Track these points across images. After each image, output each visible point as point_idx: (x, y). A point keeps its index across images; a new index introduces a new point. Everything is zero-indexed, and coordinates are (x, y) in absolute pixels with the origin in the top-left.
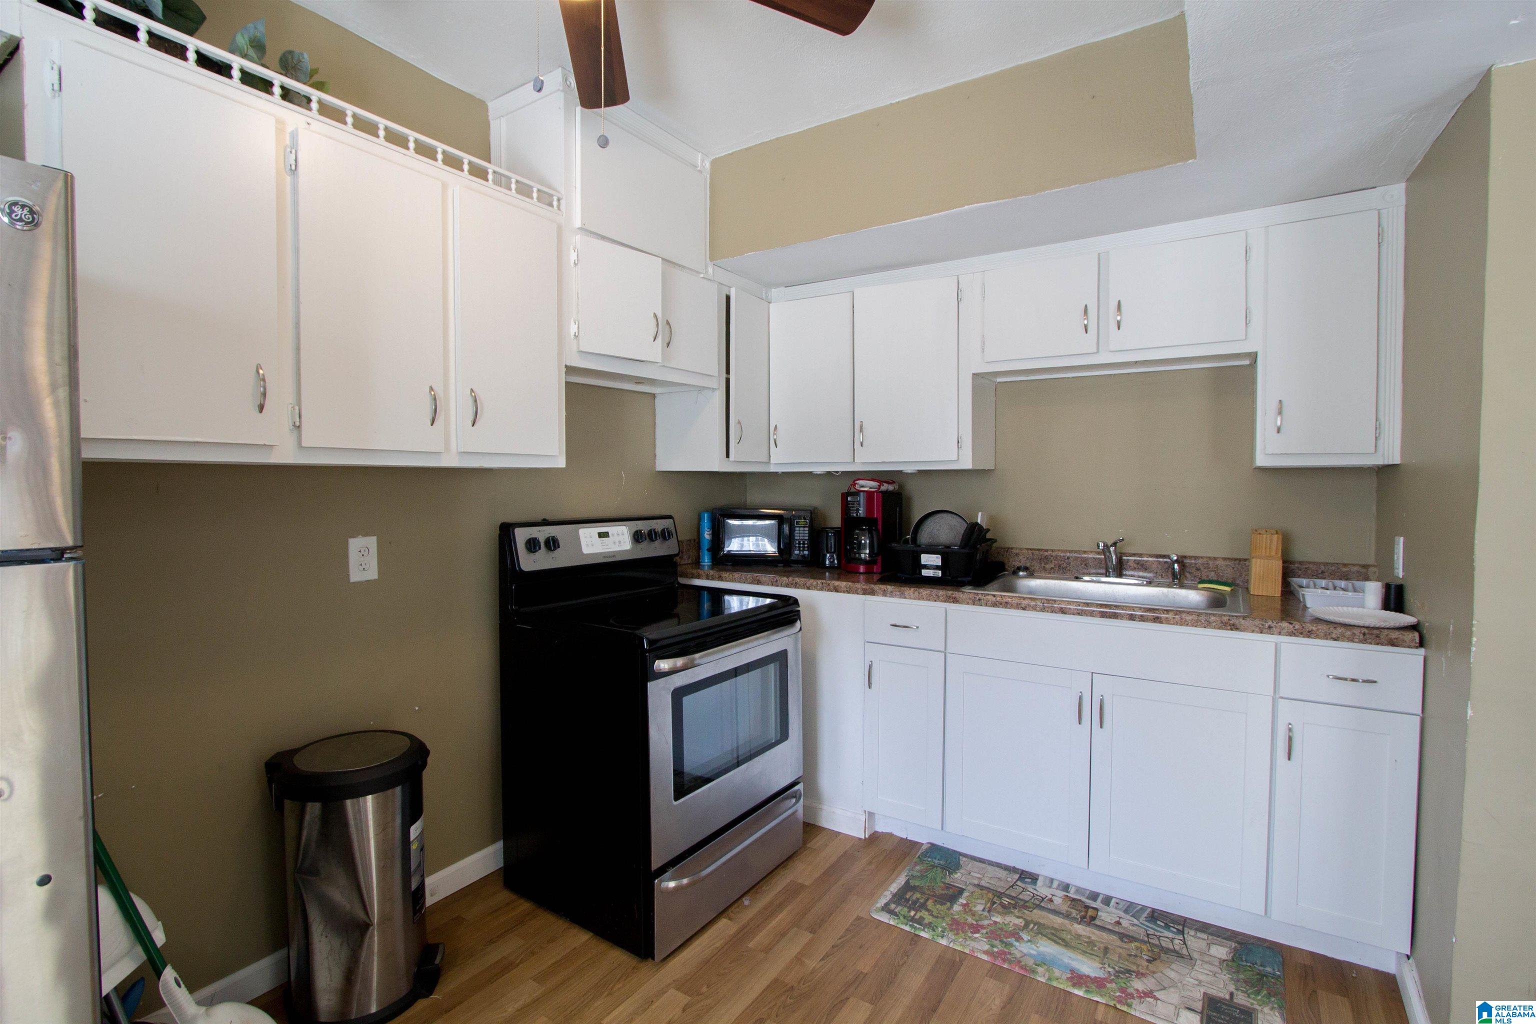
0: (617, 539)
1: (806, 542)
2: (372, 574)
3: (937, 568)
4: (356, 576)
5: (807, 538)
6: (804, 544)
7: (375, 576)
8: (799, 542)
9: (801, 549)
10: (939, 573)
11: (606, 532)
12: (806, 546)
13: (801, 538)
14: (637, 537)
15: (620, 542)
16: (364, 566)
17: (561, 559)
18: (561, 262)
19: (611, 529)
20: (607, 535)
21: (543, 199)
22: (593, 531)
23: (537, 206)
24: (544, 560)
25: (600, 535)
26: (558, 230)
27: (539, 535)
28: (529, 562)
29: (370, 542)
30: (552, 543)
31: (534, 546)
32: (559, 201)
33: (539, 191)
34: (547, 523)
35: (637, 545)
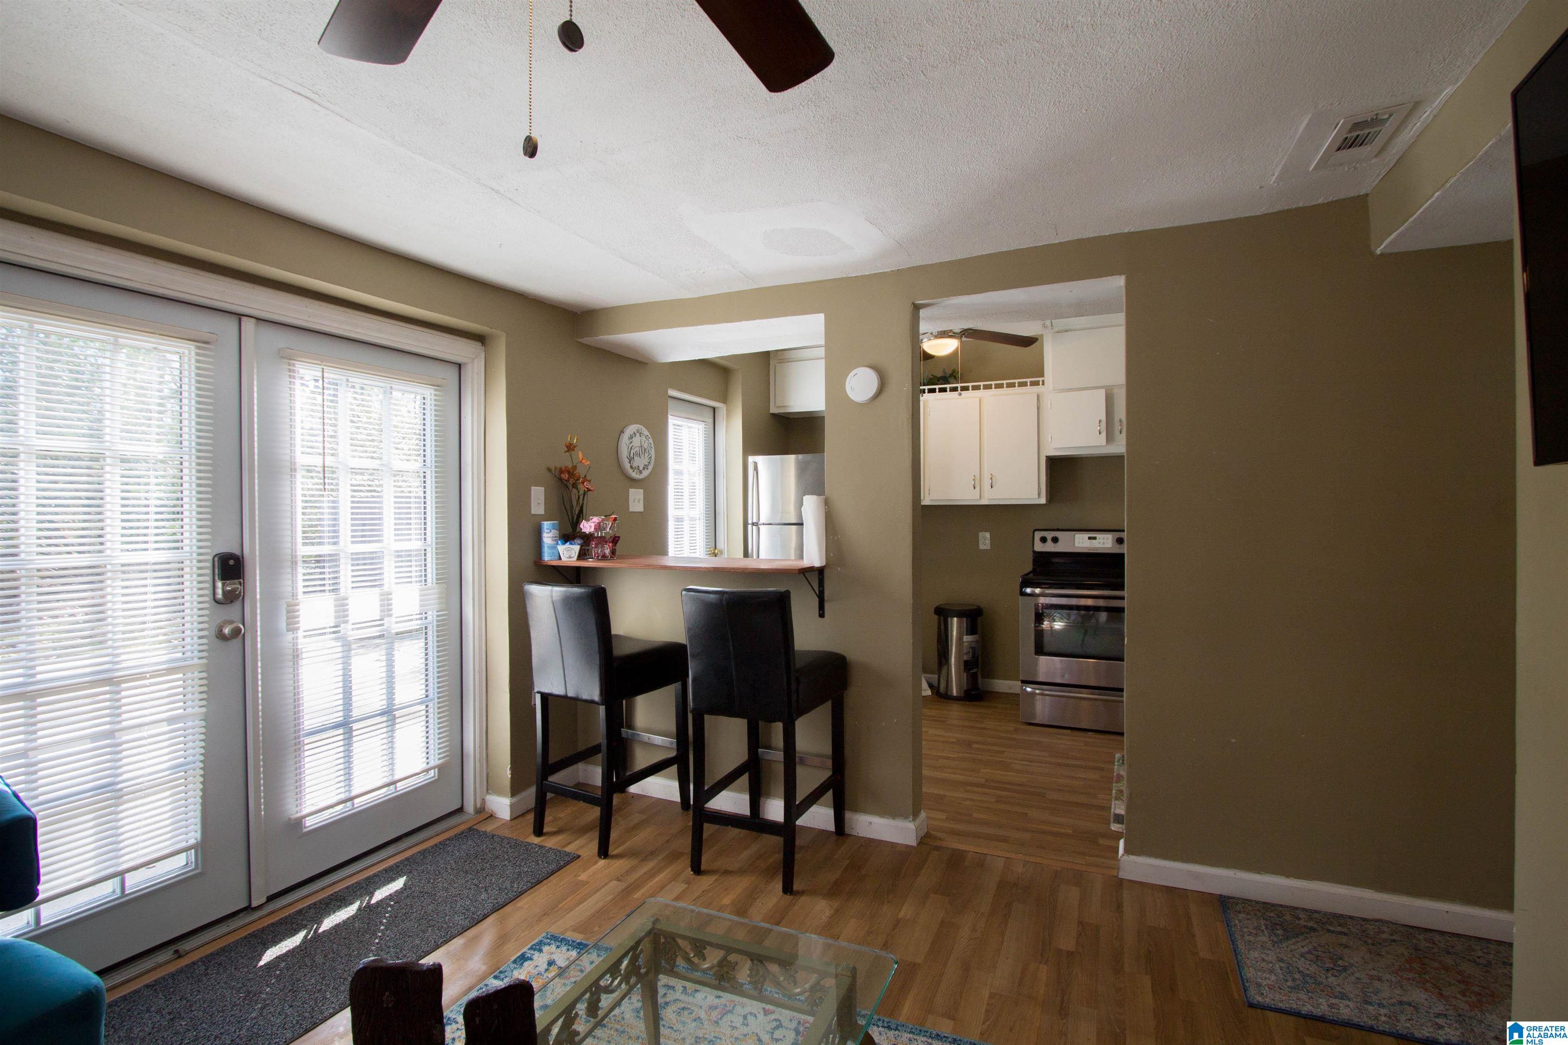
0: (1102, 541)
4: (982, 547)
7: (989, 548)
15: (1104, 543)
16: (984, 544)
17: (1060, 548)
18: (1041, 411)
19: (1099, 536)
20: (1095, 538)
21: (1034, 384)
22: (1085, 536)
23: (1029, 389)
24: (1049, 547)
25: (1090, 538)
26: (1038, 396)
27: (1049, 535)
28: (1039, 547)
29: (988, 535)
30: (1055, 540)
31: (1044, 540)
32: (1043, 381)
33: (1030, 382)
34: (1058, 530)
35: (1118, 546)
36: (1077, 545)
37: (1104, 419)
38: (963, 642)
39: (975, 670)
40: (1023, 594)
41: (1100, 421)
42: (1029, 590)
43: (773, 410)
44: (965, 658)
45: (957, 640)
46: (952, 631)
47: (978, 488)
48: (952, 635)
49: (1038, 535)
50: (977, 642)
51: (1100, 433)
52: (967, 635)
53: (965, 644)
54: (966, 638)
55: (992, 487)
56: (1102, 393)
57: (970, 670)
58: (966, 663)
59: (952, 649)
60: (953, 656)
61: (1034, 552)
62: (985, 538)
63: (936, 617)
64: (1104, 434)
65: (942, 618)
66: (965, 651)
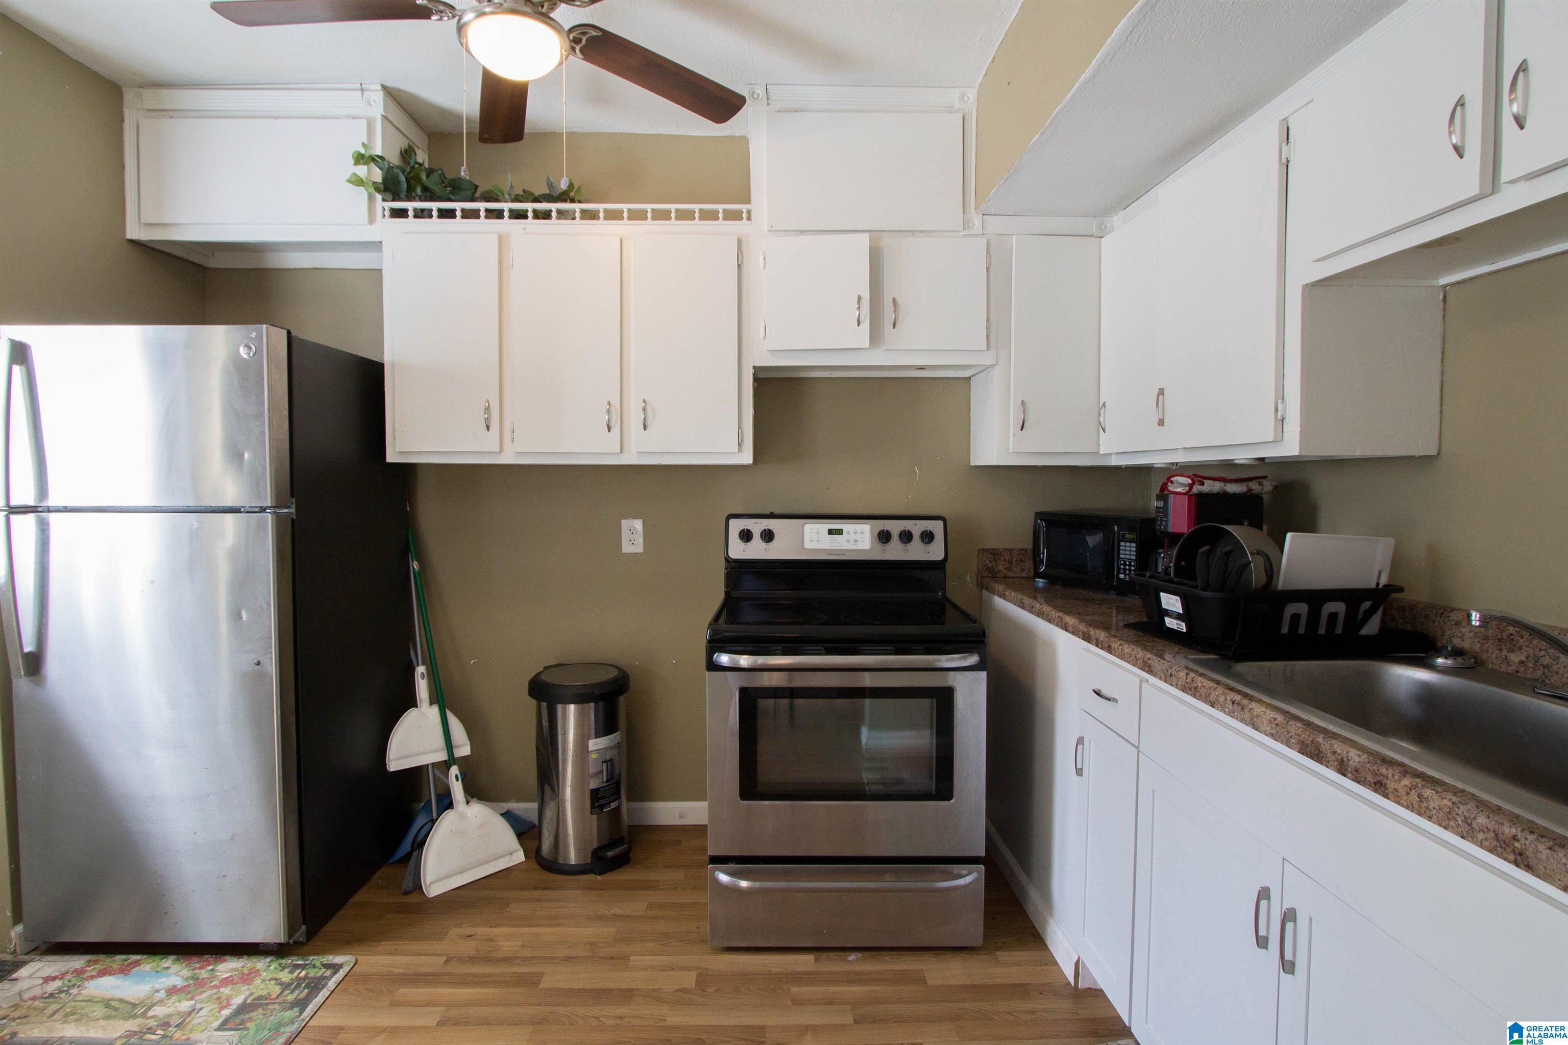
0: (852, 537)
1: (1133, 564)
2: (639, 548)
3: (1178, 617)
4: (627, 548)
5: (1134, 557)
6: (1130, 565)
7: (641, 550)
8: (1125, 562)
9: (1127, 572)
10: (1183, 627)
11: (840, 530)
12: (1133, 568)
13: (1127, 557)
14: (884, 537)
15: (856, 541)
16: (631, 543)
17: (778, 551)
18: (744, 270)
19: (848, 527)
20: (839, 532)
21: (734, 216)
22: (823, 527)
23: (721, 225)
24: (756, 550)
25: (831, 532)
26: (740, 242)
27: (757, 526)
28: (738, 551)
29: (638, 524)
30: (768, 536)
31: (746, 536)
32: (749, 212)
33: (725, 211)
34: (772, 516)
35: (879, 546)
36: (808, 545)
37: (866, 295)
38: (588, 752)
39: (613, 805)
40: (713, 667)
41: (859, 298)
42: (724, 659)
43: (134, 232)
44: (593, 784)
45: (575, 751)
46: (565, 734)
47: (616, 429)
48: (565, 741)
49: (736, 525)
50: (618, 746)
51: (859, 323)
52: (597, 736)
53: (594, 756)
54: (595, 744)
55: (645, 428)
56: (864, 241)
57: (602, 807)
58: (595, 794)
59: (565, 770)
60: (569, 782)
61: (728, 560)
62: (632, 531)
63: (533, 702)
64: (866, 325)
65: (544, 704)
66: (592, 770)
